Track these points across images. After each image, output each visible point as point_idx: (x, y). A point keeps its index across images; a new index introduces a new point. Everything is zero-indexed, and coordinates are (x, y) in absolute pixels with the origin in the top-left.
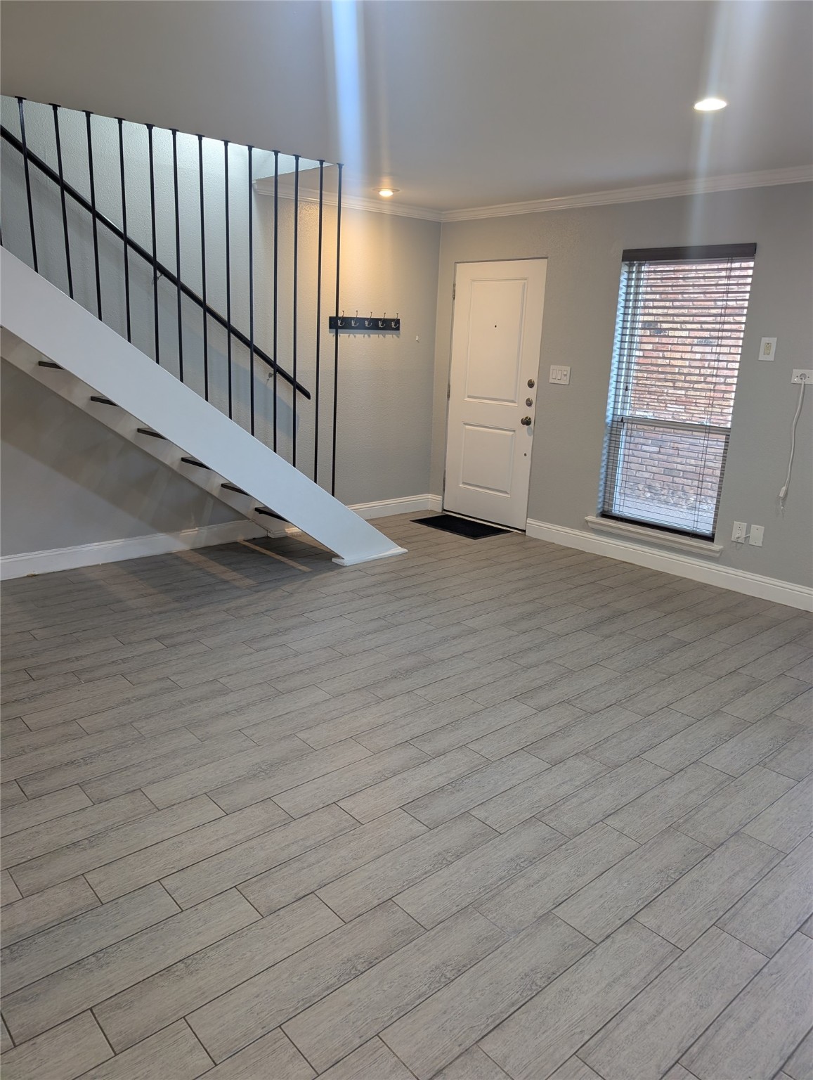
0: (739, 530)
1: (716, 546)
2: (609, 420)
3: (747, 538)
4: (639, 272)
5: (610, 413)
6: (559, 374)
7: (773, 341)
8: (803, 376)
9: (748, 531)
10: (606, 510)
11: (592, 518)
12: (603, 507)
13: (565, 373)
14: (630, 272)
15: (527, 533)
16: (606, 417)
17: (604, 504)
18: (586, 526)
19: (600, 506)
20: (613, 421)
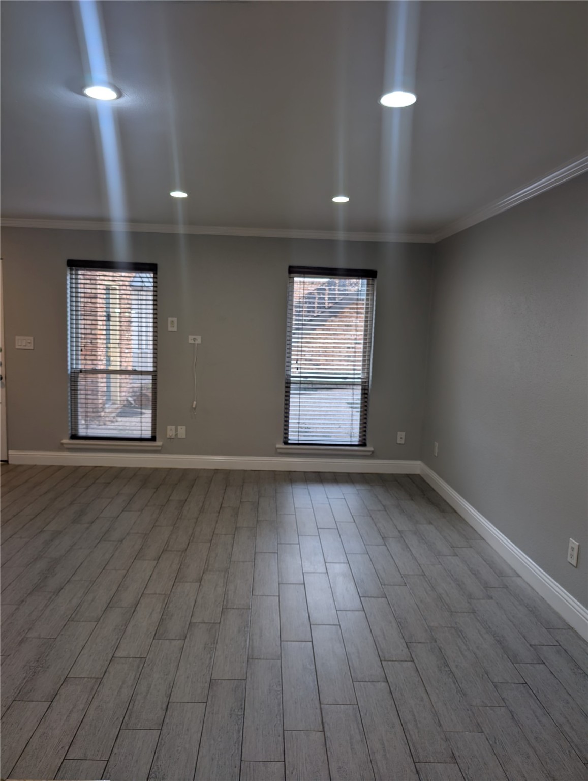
0: (171, 431)
1: (158, 443)
2: (69, 372)
3: (176, 435)
4: (77, 274)
5: (69, 368)
6: (24, 342)
7: (175, 320)
8: (195, 339)
9: (176, 430)
10: (73, 434)
11: (66, 441)
12: (72, 432)
13: (29, 341)
14: (71, 274)
15: (10, 462)
16: (67, 370)
17: (72, 430)
18: (62, 448)
19: (70, 432)
20: (71, 372)
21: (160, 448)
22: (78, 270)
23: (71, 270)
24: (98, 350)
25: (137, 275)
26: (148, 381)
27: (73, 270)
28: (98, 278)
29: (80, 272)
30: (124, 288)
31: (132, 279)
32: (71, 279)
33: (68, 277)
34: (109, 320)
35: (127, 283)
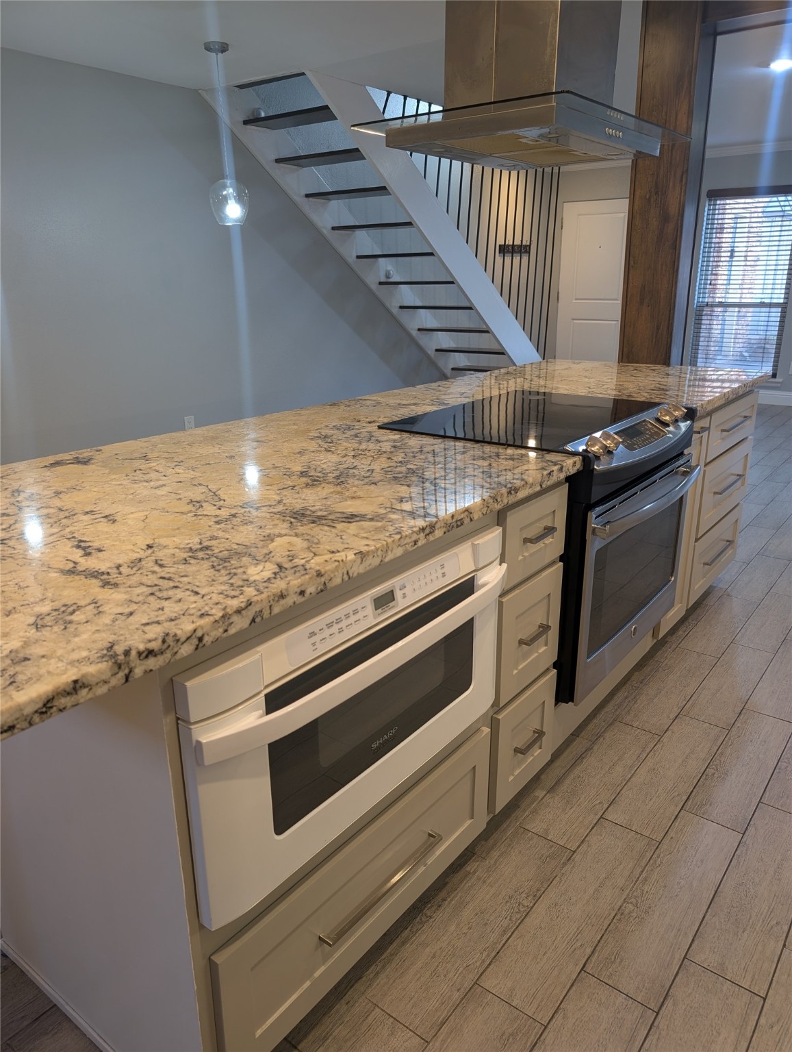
21: (779, 385)
22: (717, 200)
23: (710, 200)
24: (717, 292)
25: (775, 199)
26: (776, 314)
27: (711, 200)
28: (727, 207)
29: (718, 202)
30: (756, 215)
31: (766, 204)
32: (709, 210)
33: (706, 209)
34: (732, 256)
35: (760, 210)
